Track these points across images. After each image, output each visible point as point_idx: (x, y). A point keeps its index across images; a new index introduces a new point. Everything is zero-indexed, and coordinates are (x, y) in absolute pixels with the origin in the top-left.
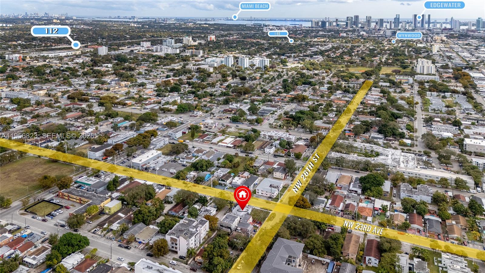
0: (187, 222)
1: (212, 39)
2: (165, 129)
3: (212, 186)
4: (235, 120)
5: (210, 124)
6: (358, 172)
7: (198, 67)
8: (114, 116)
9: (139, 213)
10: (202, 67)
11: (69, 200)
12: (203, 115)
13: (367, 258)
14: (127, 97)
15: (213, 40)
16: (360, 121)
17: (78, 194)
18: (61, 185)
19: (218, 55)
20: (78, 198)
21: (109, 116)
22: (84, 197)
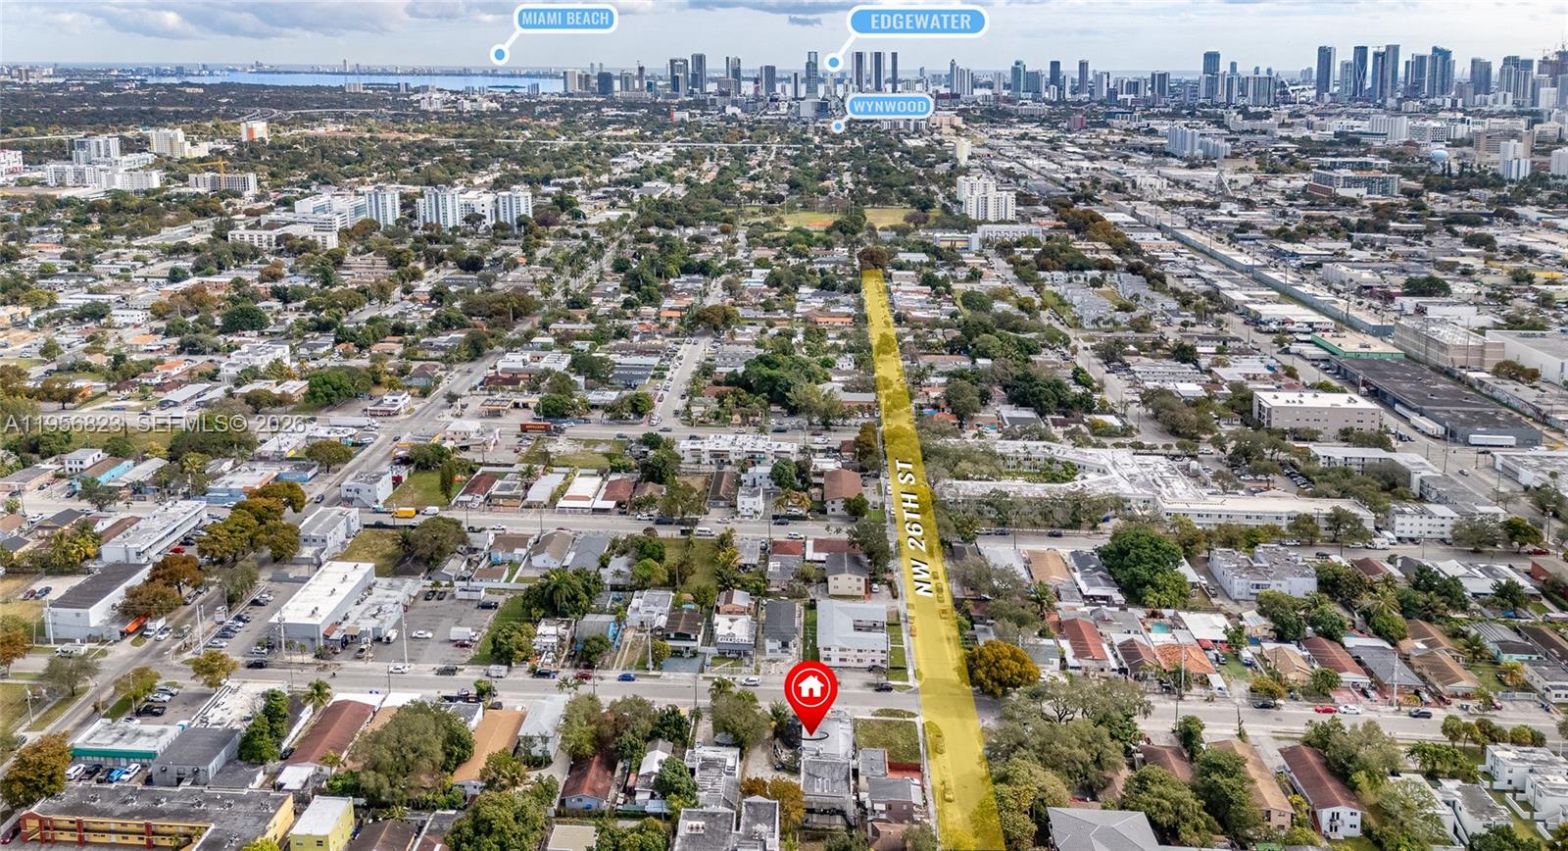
0: (701, 823)
1: (257, 136)
2: (310, 474)
3: (650, 665)
4: (555, 410)
5: (473, 436)
6: (1059, 535)
7: (278, 232)
8: (54, 446)
9: (477, 832)
10: (290, 230)
11: (82, 843)
12: (417, 407)
13: (1325, 815)
14: (53, 366)
15: (262, 140)
16: (942, 374)
17: (122, 809)
18: (23, 780)
19: (314, 188)
20: (133, 824)
21: (34, 449)
22: (161, 814)
